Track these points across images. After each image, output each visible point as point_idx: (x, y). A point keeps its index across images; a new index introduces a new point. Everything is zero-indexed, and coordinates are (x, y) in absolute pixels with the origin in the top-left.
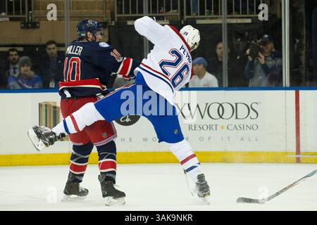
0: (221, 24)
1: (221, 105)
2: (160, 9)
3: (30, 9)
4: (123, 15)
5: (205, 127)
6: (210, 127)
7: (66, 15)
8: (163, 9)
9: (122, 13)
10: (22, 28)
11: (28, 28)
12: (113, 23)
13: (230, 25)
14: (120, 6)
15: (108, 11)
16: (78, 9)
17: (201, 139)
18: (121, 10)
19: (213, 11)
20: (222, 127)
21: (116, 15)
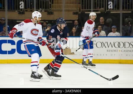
0: (120, 13)
1: (119, 43)
2: (97, 8)
3: (50, 7)
4: (84, 10)
5: (113, 51)
6: (115, 51)
7: (63, 10)
8: (98, 8)
9: (83, 9)
10: (47, 14)
11: (50, 14)
12: (80, 13)
13: (123, 13)
14: (82, 7)
15: (78, 8)
16: (67, 7)
17: (112, 55)
18: (83, 8)
19: (117, 8)
20: (120, 51)
21: (81, 10)
